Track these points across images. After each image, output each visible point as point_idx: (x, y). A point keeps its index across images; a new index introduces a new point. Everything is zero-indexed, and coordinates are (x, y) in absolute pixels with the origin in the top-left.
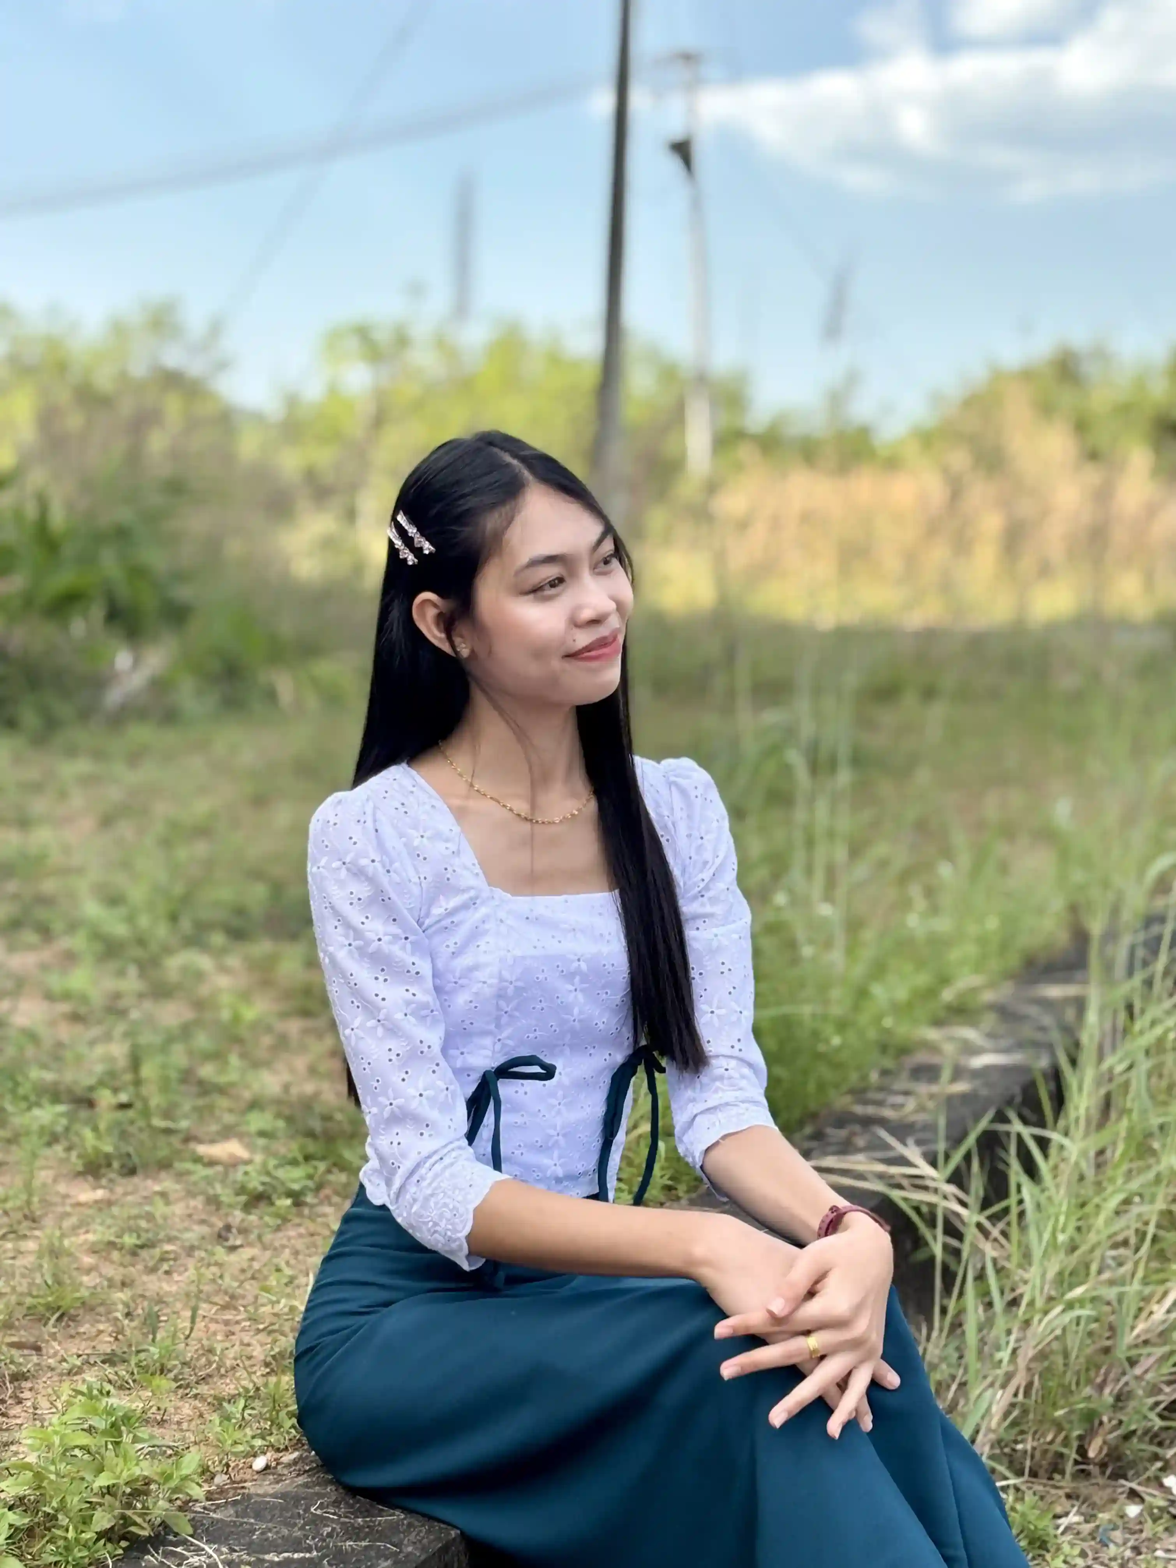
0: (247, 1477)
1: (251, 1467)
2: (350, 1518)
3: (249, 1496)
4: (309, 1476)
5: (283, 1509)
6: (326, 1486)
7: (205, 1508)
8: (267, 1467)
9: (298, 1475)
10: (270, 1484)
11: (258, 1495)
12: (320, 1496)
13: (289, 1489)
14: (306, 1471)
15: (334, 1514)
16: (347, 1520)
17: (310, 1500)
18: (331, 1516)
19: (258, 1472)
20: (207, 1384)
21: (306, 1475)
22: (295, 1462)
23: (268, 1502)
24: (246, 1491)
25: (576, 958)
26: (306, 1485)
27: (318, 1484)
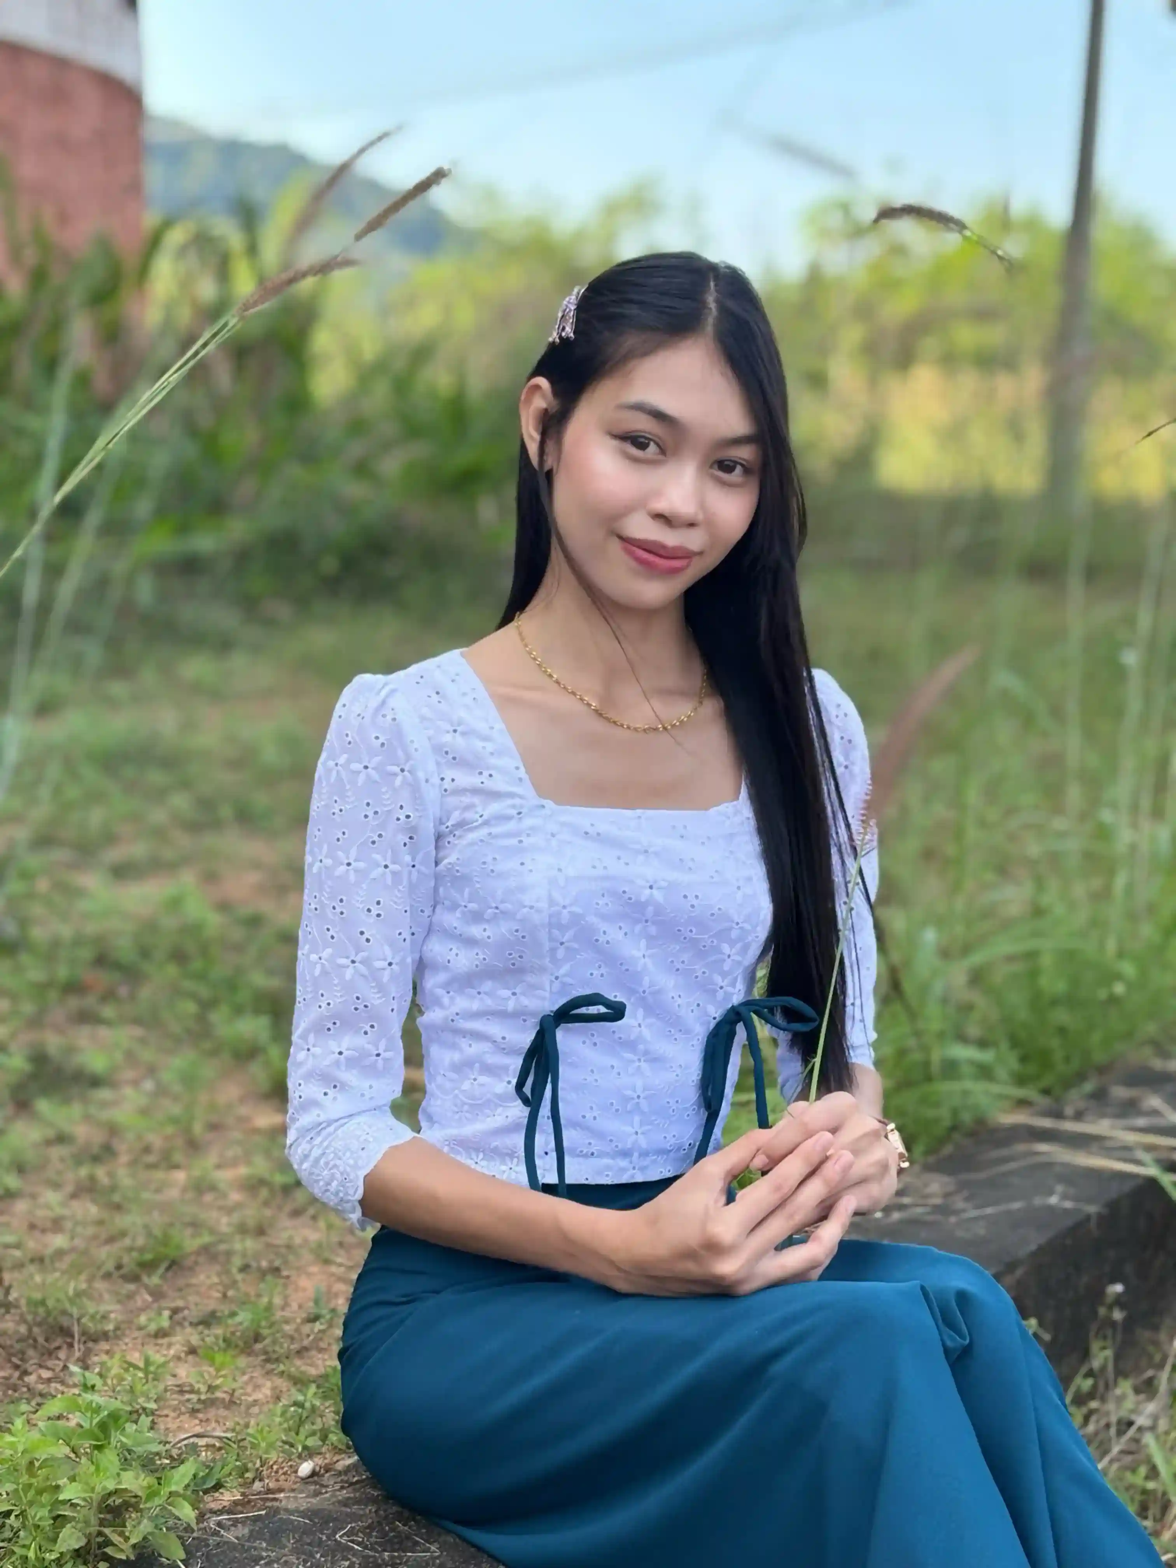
0: (286, 1485)
1: (296, 1472)
2: (376, 1551)
3: (277, 1511)
4: (355, 1491)
5: (306, 1531)
6: (366, 1505)
7: (219, 1524)
8: (314, 1474)
9: (342, 1488)
10: (306, 1497)
11: (286, 1510)
12: (354, 1517)
13: (326, 1505)
14: (351, 1484)
15: (359, 1544)
16: (371, 1553)
17: (339, 1522)
18: (356, 1547)
19: (302, 1479)
20: (302, 1358)
21: (350, 1489)
22: (348, 1470)
23: (292, 1521)
24: (276, 1504)
25: (648, 885)
26: (345, 1503)
27: (357, 1502)
